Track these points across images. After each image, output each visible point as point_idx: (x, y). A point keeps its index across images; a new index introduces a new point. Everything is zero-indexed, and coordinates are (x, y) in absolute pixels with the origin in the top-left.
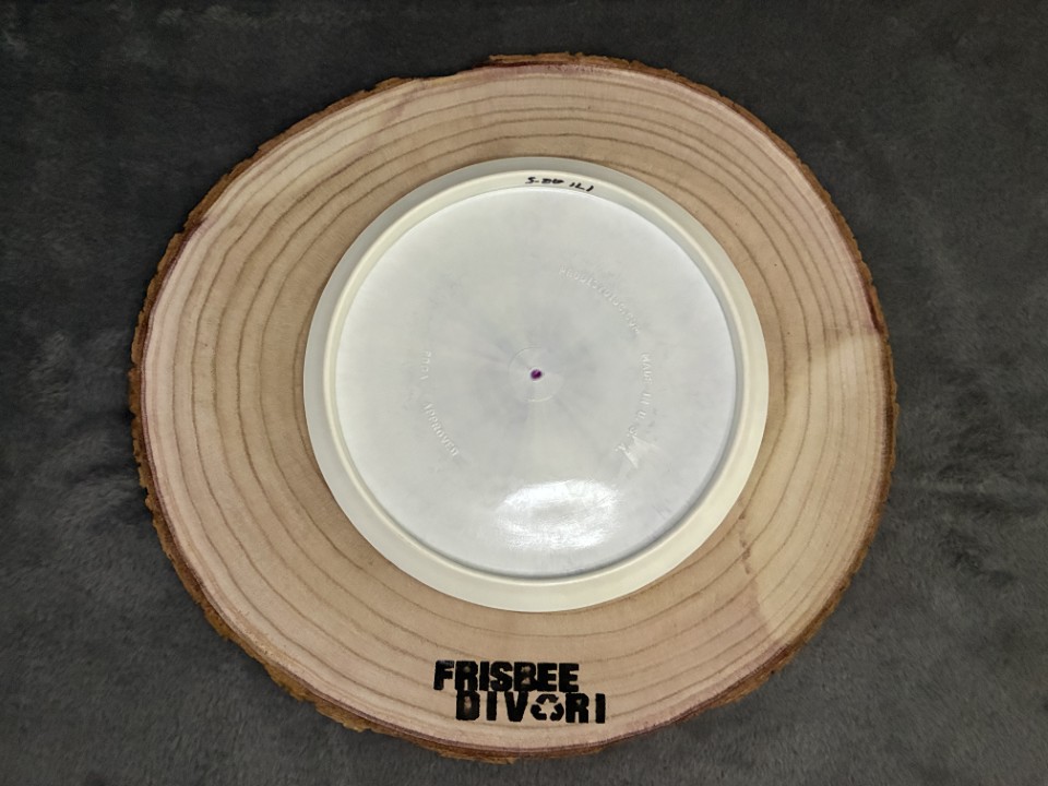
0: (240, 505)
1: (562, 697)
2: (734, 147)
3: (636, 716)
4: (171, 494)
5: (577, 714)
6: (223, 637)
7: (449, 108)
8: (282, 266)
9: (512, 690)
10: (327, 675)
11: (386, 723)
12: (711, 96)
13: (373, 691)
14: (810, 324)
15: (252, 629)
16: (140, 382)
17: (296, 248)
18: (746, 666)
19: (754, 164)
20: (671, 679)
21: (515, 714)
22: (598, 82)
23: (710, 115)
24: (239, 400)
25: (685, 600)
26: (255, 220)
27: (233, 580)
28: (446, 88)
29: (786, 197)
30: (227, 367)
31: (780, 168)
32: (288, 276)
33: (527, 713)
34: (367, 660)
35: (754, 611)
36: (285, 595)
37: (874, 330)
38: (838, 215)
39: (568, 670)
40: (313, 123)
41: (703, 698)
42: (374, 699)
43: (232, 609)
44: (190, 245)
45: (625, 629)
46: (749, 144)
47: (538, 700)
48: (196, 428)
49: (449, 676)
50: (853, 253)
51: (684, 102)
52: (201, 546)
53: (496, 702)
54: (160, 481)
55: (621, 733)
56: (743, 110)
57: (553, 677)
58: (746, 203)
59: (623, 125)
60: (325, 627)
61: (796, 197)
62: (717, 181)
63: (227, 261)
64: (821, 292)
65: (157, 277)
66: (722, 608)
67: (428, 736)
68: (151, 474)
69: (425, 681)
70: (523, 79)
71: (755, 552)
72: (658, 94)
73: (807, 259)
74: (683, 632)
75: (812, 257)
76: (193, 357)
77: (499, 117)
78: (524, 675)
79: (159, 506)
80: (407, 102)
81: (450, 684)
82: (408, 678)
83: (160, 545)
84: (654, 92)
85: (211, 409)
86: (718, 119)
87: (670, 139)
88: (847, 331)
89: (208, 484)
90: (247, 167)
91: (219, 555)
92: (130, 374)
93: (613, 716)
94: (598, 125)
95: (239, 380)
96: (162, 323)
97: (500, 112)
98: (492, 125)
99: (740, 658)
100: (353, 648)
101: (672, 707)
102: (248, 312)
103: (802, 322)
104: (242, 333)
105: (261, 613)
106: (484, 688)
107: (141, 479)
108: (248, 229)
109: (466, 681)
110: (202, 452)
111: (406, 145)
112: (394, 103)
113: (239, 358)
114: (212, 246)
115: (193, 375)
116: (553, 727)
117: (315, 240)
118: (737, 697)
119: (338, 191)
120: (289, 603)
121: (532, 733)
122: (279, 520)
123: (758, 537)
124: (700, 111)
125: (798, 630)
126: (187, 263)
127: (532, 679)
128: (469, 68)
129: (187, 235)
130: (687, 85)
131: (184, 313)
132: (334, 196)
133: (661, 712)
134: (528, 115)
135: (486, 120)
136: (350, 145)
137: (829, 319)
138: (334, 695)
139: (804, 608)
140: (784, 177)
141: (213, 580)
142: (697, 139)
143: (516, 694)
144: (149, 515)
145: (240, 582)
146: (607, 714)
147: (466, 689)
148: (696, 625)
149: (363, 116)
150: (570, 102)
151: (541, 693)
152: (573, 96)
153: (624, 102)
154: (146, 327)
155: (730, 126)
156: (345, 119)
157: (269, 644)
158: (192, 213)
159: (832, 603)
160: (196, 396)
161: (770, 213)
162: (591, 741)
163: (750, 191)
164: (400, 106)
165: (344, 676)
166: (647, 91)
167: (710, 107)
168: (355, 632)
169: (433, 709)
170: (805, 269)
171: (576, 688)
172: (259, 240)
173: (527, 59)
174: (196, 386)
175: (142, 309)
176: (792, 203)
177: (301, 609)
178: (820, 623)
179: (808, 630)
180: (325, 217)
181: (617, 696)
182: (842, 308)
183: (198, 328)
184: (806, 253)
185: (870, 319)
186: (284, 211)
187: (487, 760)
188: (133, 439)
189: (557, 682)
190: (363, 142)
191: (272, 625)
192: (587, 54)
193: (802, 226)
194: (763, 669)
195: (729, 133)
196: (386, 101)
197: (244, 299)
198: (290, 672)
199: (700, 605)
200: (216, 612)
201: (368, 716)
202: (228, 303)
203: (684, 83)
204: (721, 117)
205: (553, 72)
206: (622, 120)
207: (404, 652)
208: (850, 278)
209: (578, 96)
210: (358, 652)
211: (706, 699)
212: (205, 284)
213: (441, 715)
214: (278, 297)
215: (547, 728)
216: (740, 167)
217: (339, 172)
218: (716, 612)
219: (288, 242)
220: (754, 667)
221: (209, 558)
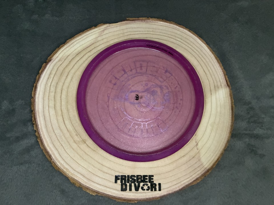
0: (62, 134)
1: (149, 184)
2: (190, 41)
3: (169, 189)
4: (42, 131)
5: (153, 189)
6: (57, 170)
7: (116, 31)
8: (73, 71)
9: (136, 183)
10: (85, 180)
11: (102, 193)
12: (184, 28)
13: (98, 184)
14: (211, 85)
15: (65, 168)
16: (34, 102)
17: (76, 67)
18: (198, 175)
19: (195, 45)
20: (178, 179)
21: (137, 189)
22: (155, 24)
23: (184, 33)
24: (61, 106)
25: (181, 157)
26: (65, 59)
27: (60, 154)
28: (115, 26)
29: (203, 53)
30: (58, 98)
31: (201, 46)
32: (74, 74)
33: (140, 189)
34: (97, 176)
35: (199, 160)
36: (74, 158)
37: (227, 87)
38: (217, 57)
39: (151, 177)
40: (81, 35)
41: (187, 184)
42: (98, 186)
43: (59, 162)
44: (48, 66)
45: (166, 165)
46: (193, 40)
47: (143, 185)
48: (49, 114)
49: (119, 179)
50: (221, 67)
51: (177, 30)
52: (51, 146)
53: (132, 186)
54: (40, 128)
55: (165, 193)
56: (191, 31)
57: (147, 179)
58: (193, 55)
59: (161, 35)
60: (85, 167)
61: (206, 53)
62: (186, 49)
63: (58, 70)
64: (213, 77)
65: (39, 74)
66: (191, 159)
67: (113, 196)
68: (37, 126)
69: (112, 181)
70: (135, 24)
71: (199, 144)
72: (170, 27)
73: (209, 68)
74: (181, 166)
75: (211, 68)
76: (49, 95)
77: (129, 33)
78: (139, 178)
79: (39, 135)
80: (105, 29)
81: (119, 181)
82: (108, 180)
83: (40, 146)
84: (169, 27)
85: (54, 109)
86: (185, 34)
87: (174, 39)
88: (220, 87)
89: (53, 129)
90: (63, 46)
91: (56, 148)
92: (32, 100)
93: (163, 189)
94: (155, 35)
95: (61, 101)
96: (40, 86)
97: (130, 32)
98: (128, 35)
99: (196, 172)
100: (93, 172)
101: (179, 186)
102: (64, 84)
103: (209, 85)
104: (62, 88)
105: (67, 163)
106: (128, 182)
107: (35, 128)
108: (64, 62)
109: (123, 181)
110: (51, 120)
111: (105, 40)
112: (102, 30)
113: (61, 95)
114: (54, 66)
115: (49, 100)
116: (147, 192)
117: (81, 65)
118: (195, 183)
119: (87, 52)
120: (75, 160)
121: (142, 194)
122: (72, 138)
123: (200, 140)
124: (181, 32)
125: (211, 165)
126: (47, 71)
127: (141, 180)
128: (121, 21)
129: (47, 64)
130: (177, 25)
131: (46, 83)
132: (86, 53)
133: (176, 188)
134: (137, 33)
135: (126, 34)
136: (91, 40)
137: (216, 84)
138: (87, 185)
139: (212, 159)
140: (203, 48)
141: (54, 155)
142: (180, 39)
143: (137, 184)
144: (37, 137)
145: (61, 155)
146: (161, 189)
147: (123, 183)
148: (184, 164)
149: (94, 33)
150: (147, 30)
151: (144, 183)
152: (148, 28)
153: (161, 30)
154: (36, 87)
155: (189, 36)
156: (89, 34)
157: (69, 172)
158: (49, 58)
159: (220, 157)
160: (49, 105)
161: (200, 57)
162: (157, 196)
163: (195, 52)
164: (103, 31)
165: (90, 180)
166: (167, 27)
167: (183, 31)
168: (93, 168)
169: (114, 188)
170: (209, 71)
171: (153, 182)
172: (67, 64)
173: (136, 19)
174: (50, 103)
175: (35, 83)
176: (205, 55)
177: (78, 163)
178: (217, 163)
179: (214, 165)
180: (84, 59)
181: (164, 184)
182: (219, 81)
183: (50, 88)
184: (209, 67)
185: (226, 84)
186: (73, 57)
187: (129, 202)
188: (32, 117)
189: (148, 180)
190: (94, 40)
191: (70, 166)
192: (151, 18)
193: (208, 60)
194: (203, 175)
195: (188, 37)
196: (100, 29)
197: (63, 80)
198: (75, 180)
199: (185, 159)
200: (55, 163)
201: (97, 191)
202: (58, 81)
203: (176, 25)
204: (186, 33)
205: (143, 22)
206: (161, 34)
207: (106, 173)
208: (221, 73)
209: (150, 28)
210: (94, 173)
211: (188, 184)
212: (52, 76)
213: (117, 190)
214: (72, 79)
215: (145, 193)
216: (191, 46)
217: (88, 47)
218: (190, 160)
219: (74, 65)
220: (200, 175)
221: (53, 149)
